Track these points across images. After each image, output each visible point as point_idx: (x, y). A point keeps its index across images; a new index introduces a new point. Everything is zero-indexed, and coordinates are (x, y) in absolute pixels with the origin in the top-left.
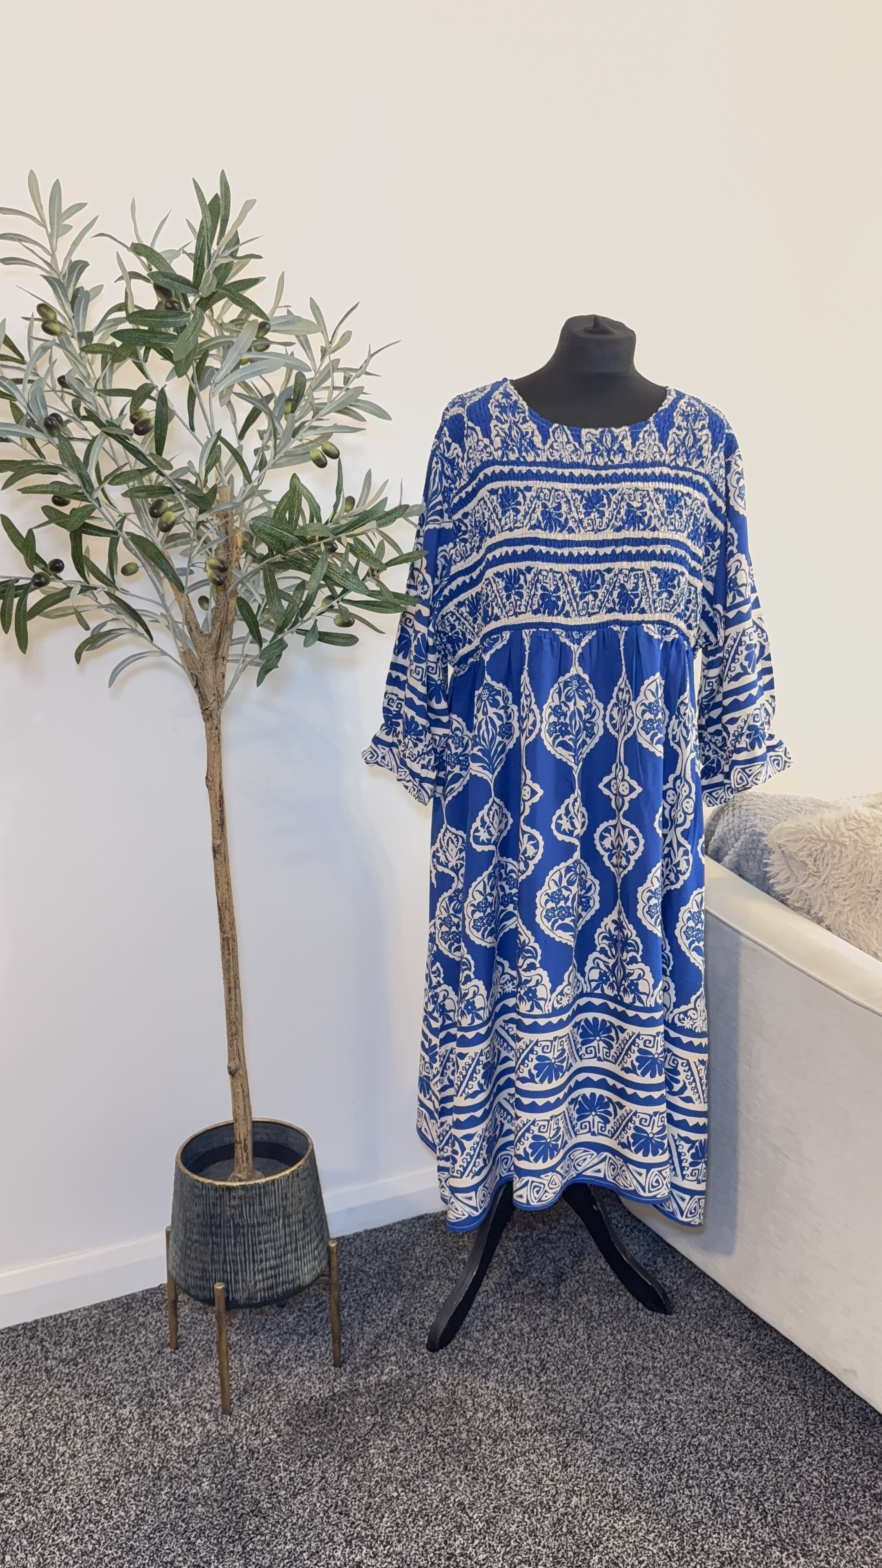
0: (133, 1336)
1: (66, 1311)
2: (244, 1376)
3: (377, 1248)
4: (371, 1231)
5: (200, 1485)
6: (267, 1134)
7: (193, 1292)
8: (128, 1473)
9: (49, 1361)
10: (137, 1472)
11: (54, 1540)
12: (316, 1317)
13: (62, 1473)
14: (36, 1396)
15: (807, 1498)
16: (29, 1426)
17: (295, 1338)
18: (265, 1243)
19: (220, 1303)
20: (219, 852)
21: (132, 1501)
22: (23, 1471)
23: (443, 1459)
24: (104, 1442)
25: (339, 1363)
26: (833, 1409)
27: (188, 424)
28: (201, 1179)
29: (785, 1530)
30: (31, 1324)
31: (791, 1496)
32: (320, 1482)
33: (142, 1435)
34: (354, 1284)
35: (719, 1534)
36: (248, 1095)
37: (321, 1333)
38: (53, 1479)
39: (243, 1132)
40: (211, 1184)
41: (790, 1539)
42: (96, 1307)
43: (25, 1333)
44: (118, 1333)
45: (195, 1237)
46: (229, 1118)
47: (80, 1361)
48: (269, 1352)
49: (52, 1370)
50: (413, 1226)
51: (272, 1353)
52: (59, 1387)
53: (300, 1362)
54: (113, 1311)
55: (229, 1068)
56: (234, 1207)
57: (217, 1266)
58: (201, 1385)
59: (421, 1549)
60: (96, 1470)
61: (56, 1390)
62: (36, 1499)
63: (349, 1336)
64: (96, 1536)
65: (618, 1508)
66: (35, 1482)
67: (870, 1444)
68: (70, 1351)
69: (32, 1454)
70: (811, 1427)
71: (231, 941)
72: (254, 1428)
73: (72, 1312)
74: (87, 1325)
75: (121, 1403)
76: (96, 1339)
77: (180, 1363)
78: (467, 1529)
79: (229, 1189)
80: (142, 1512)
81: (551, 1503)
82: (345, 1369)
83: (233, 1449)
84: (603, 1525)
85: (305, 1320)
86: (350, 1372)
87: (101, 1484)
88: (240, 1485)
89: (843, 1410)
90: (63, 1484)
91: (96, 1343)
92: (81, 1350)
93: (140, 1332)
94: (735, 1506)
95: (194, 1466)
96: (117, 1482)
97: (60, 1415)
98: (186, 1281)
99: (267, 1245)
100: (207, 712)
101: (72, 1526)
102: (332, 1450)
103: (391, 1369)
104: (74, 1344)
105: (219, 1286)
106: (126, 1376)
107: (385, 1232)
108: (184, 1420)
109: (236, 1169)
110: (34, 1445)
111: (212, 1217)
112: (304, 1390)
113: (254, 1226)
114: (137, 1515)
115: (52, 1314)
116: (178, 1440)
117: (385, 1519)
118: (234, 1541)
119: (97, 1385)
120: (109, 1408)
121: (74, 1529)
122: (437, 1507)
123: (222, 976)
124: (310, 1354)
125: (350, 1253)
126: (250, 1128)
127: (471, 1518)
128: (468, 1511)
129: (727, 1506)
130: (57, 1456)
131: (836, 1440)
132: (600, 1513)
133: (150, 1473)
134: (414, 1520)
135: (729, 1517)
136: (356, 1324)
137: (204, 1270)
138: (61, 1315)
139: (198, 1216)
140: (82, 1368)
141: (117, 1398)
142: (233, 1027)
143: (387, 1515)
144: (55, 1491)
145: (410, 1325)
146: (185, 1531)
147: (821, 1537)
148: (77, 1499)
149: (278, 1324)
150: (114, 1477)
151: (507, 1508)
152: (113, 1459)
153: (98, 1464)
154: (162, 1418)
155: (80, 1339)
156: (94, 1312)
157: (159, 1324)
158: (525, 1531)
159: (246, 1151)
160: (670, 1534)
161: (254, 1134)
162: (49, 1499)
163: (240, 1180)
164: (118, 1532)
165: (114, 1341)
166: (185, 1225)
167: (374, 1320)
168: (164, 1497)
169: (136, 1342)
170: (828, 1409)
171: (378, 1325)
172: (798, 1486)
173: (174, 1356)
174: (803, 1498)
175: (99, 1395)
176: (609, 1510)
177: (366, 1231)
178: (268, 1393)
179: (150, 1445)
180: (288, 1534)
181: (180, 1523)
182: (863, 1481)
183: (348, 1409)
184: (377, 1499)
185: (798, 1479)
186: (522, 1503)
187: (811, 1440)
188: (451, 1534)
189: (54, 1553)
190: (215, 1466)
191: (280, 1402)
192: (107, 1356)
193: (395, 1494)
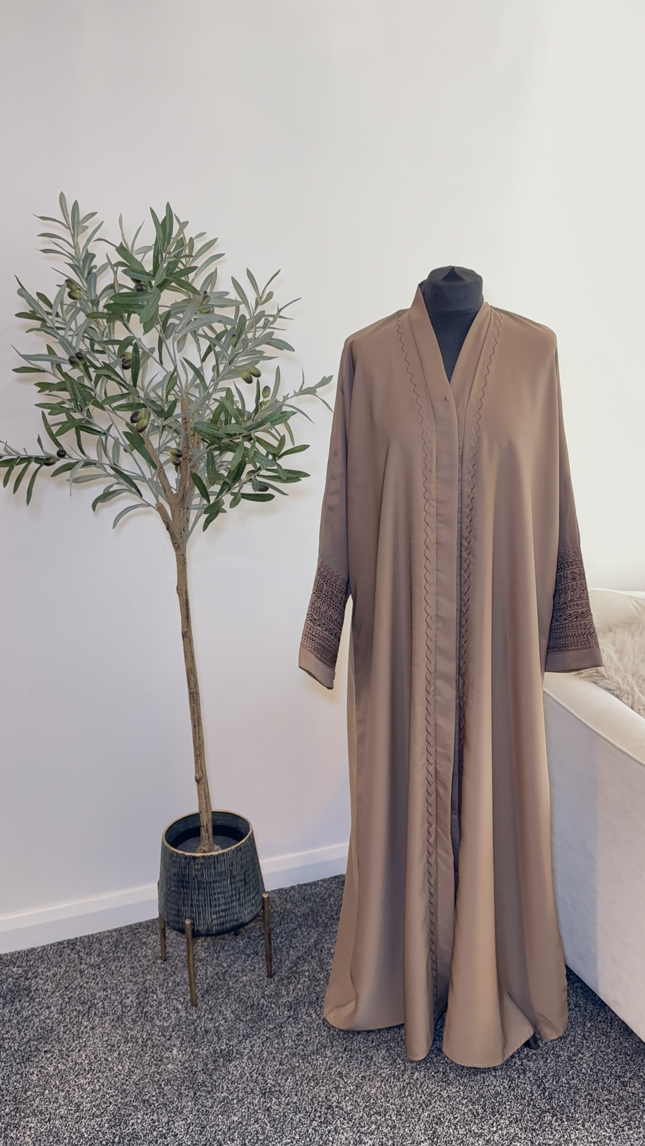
0: (138, 951)
1: (96, 932)
2: (207, 981)
3: (304, 897)
4: (302, 885)
5: (171, 1052)
6: (225, 820)
7: (171, 924)
8: (127, 1041)
9: (82, 966)
10: (132, 1041)
11: (75, 1082)
12: (258, 943)
13: (84, 1039)
14: (72, 988)
15: (575, 1082)
16: (66, 1007)
17: (243, 956)
18: (218, 894)
19: (189, 932)
20: (187, 636)
21: (127, 1060)
22: (60, 1037)
23: (332, 1043)
24: (113, 1020)
25: (270, 975)
26: (604, 1022)
27: (158, 361)
28: (176, 850)
29: (556, 1102)
30: (73, 940)
31: (564, 1079)
32: (248, 1053)
33: (137, 1017)
34: (286, 922)
35: (511, 1102)
36: (209, 796)
37: (261, 954)
38: (79, 1043)
39: (206, 820)
40: (182, 854)
41: (560, 1108)
42: (115, 930)
43: (68, 946)
44: (128, 949)
45: (173, 889)
46: (196, 810)
47: (102, 966)
48: (225, 965)
49: (84, 971)
50: (331, 883)
51: (227, 966)
52: (87, 983)
53: (245, 973)
54: (126, 933)
55: (196, 778)
56: (197, 870)
57: (187, 908)
58: (179, 986)
59: (309, 1101)
60: (106, 1039)
61: (85, 985)
62: (67, 1055)
63: (279, 957)
64: (101, 1081)
65: (445, 1082)
66: (67, 1044)
67: (626, 1047)
68: (97, 959)
69: (66, 1026)
70: (588, 1034)
71: (195, 695)
72: (210, 1016)
73: (100, 933)
74: (109, 943)
75: (126, 995)
76: (113, 952)
77: (167, 970)
78: (342, 1090)
79: (194, 858)
80: (133, 1067)
81: (400, 1076)
82: (274, 980)
83: (195, 1029)
84: (433, 1091)
85: (251, 945)
86: (278, 982)
87: (109, 1048)
88: (197, 1052)
89: (611, 1023)
90: (84, 1047)
91: (113, 954)
92: (103, 959)
93: (142, 949)
94: (524, 1084)
95: (169, 1039)
96: (119, 1047)
97: (86, 1001)
98: (167, 917)
99: (220, 896)
100: (176, 545)
101: (88, 1074)
102: (259, 1033)
103: (305, 981)
104: (99, 955)
105: (188, 922)
106: (130, 978)
107: (311, 886)
108: (165, 1008)
109: (202, 844)
110: (68, 1020)
111: (183, 876)
112: (245, 992)
113: (210, 883)
114: (129, 1069)
115: (87, 934)
116: (160, 1021)
117: (289, 1080)
118: (189, 1089)
119: (112, 983)
120: (118, 998)
121: (89, 1076)
122: (324, 1073)
123: (190, 717)
124: (252, 968)
125: (286, 900)
126: (210, 817)
127: (346, 1083)
128: (344, 1078)
129: (519, 1084)
130: (82, 1028)
131: (602, 1043)
132: (432, 1084)
133: (140, 1042)
134: (308, 1082)
135: (520, 1091)
136: (285, 949)
137: (179, 910)
138: (92, 935)
139: (175, 875)
140: (103, 971)
141: (123, 991)
142: (198, 751)
143: (290, 1078)
144: (79, 1051)
145: (321, 951)
146: (158, 1081)
147: (581, 1108)
148: (93, 1056)
149: (233, 947)
150: (117, 1044)
151: (371, 1077)
152: (117, 1031)
153: (108, 1035)
154: (151, 1006)
155: (103, 952)
156: (114, 934)
157: (155, 943)
158: (381, 1094)
159: (207, 832)
160: (478, 1100)
161: (214, 820)
162: (75, 1055)
163: (204, 852)
164: (117, 1079)
165: (125, 954)
166: (167, 880)
167: (297, 947)
168: (148, 1058)
169: (139, 955)
170: (600, 1022)
171: (300, 950)
172: (570, 1073)
173: (163, 965)
174: (572, 1081)
175: (113, 989)
176: (439, 1082)
177: (298, 885)
178: (222, 993)
179: (142, 1024)
180: (225, 1087)
181: (156, 1075)
182: (616, 1072)
183: (273, 1006)
184: (284, 1067)
185: (571, 1068)
186: (380, 1074)
187: (585, 1042)
188: (331, 1092)
189: (75, 1090)
190: (183, 1040)
191: (229, 999)
192: (120, 964)
193: (297, 1064)
